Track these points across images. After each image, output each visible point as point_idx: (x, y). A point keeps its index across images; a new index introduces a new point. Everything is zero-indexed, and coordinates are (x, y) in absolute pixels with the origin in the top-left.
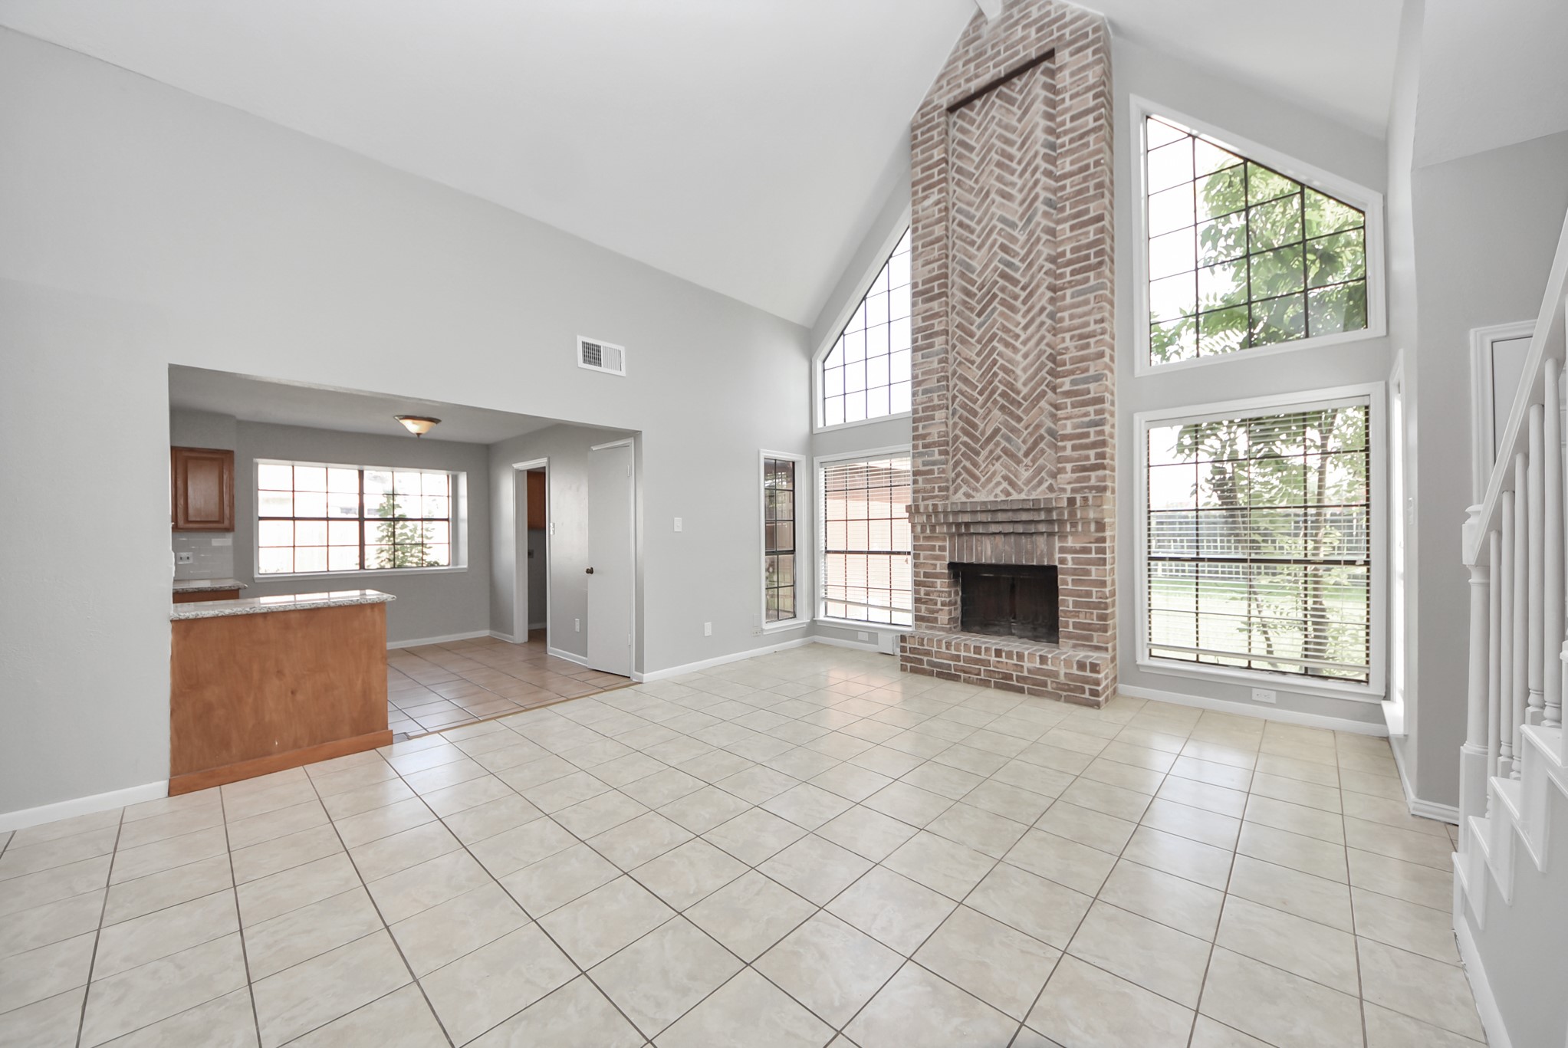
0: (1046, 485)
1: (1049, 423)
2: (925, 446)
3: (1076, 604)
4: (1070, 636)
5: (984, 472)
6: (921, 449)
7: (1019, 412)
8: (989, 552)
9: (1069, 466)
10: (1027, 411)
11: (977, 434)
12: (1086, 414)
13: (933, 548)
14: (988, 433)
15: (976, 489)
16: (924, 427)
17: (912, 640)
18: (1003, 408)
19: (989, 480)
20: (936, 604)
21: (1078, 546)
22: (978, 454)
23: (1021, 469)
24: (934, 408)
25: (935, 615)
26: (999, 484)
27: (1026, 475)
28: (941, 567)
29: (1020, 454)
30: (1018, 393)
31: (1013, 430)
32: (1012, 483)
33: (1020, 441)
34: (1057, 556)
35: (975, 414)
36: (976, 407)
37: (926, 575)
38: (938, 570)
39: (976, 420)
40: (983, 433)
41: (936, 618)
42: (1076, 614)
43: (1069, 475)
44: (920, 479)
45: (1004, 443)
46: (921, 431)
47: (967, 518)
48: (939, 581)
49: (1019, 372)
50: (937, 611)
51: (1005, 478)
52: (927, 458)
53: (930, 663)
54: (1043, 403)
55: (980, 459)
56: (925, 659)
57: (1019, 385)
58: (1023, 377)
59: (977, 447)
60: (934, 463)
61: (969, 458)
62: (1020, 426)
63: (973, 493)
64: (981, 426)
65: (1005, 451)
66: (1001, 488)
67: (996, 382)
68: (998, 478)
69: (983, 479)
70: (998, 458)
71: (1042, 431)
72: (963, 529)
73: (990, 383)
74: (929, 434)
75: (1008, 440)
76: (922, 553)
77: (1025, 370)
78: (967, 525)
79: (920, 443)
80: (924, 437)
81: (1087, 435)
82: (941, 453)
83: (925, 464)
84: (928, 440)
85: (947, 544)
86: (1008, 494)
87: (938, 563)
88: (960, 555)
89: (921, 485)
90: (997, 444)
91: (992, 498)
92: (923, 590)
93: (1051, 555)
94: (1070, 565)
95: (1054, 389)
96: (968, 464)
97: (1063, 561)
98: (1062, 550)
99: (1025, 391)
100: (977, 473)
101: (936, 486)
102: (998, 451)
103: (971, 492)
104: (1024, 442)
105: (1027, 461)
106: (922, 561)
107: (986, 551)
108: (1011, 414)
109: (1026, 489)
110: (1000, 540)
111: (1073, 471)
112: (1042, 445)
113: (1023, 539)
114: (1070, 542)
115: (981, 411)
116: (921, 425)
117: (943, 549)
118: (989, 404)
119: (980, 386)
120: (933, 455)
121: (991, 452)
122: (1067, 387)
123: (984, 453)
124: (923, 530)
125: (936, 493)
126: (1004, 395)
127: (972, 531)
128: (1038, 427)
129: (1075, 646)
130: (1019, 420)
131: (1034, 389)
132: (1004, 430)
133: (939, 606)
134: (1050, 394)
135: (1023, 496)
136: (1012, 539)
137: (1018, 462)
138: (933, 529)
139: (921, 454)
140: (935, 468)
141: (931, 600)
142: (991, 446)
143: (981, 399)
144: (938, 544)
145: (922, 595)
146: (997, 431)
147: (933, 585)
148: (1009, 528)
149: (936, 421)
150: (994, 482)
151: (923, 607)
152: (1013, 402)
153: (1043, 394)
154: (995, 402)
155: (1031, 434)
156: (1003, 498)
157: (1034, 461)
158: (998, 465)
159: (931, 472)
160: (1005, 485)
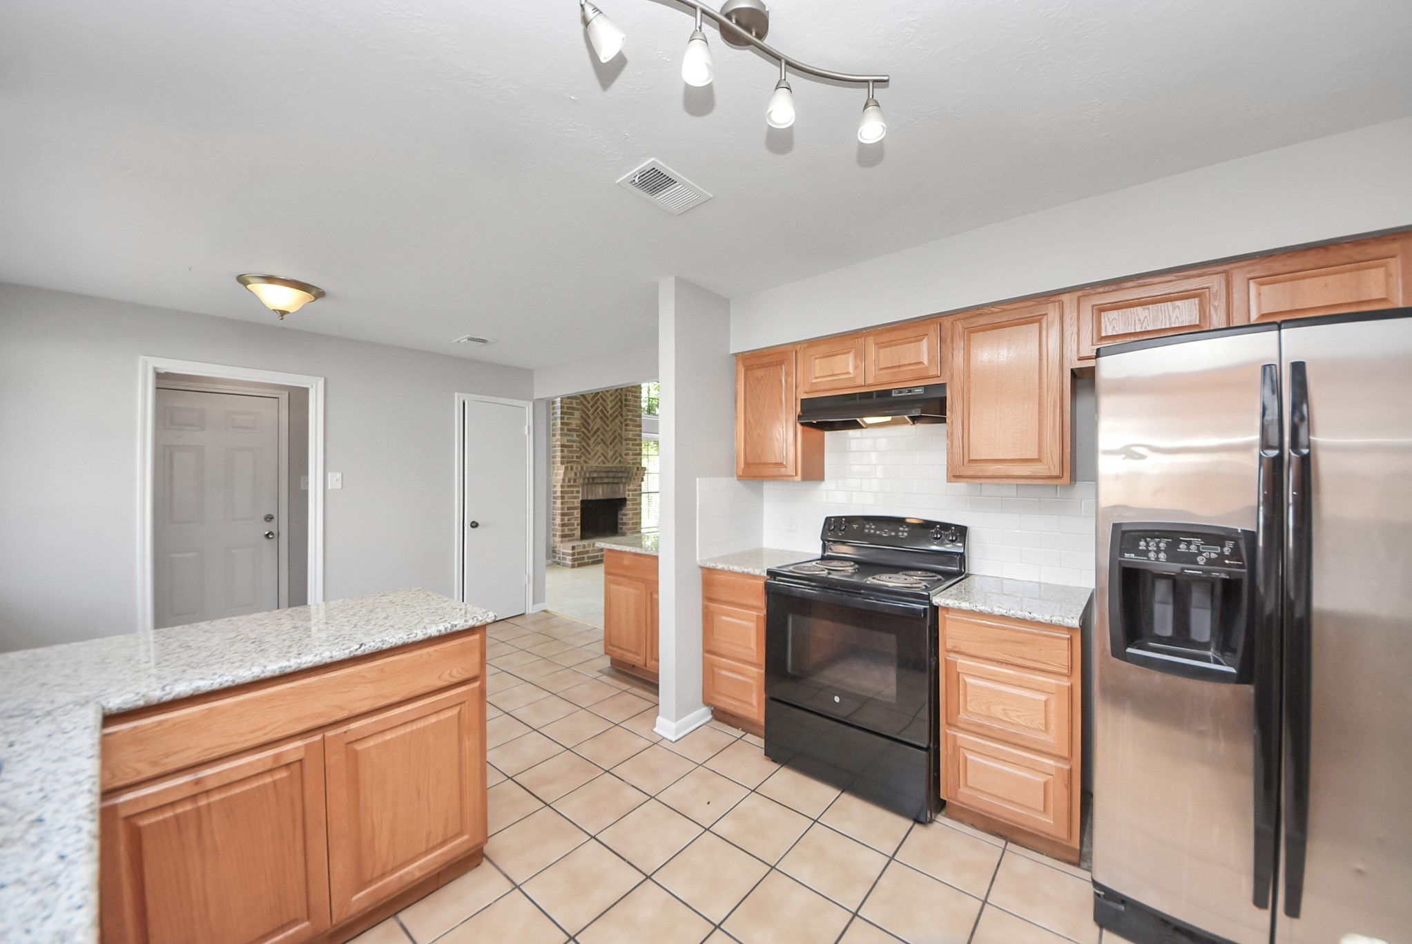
0: (618, 460)
1: (619, 431)
2: (568, 430)
3: (633, 514)
4: (631, 529)
5: (593, 450)
6: (565, 432)
7: (608, 422)
8: (601, 493)
9: (631, 452)
10: (611, 422)
11: (590, 428)
12: (636, 431)
13: (572, 492)
14: (595, 429)
15: (589, 459)
16: (568, 418)
17: (578, 547)
18: (601, 418)
19: (595, 454)
20: (574, 525)
21: (634, 488)
22: (590, 439)
23: (609, 451)
24: (574, 409)
25: (573, 532)
26: (599, 457)
27: (611, 453)
28: (577, 503)
29: (608, 443)
30: (608, 412)
31: (605, 430)
32: (605, 457)
33: (608, 436)
34: (627, 493)
35: (589, 418)
36: (590, 414)
37: (569, 509)
38: (576, 505)
39: (589, 421)
40: (592, 429)
41: (574, 534)
42: (632, 519)
43: (631, 457)
44: (565, 449)
45: (601, 436)
46: (565, 421)
47: (595, 475)
48: (575, 511)
49: (608, 402)
50: (574, 530)
51: (603, 454)
52: (569, 438)
53: (589, 558)
54: (617, 420)
55: (591, 442)
56: (586, 556)
57: (608, 409)
58: (610, 406)
59: (589, 435)
60: (573, 441)
61: (585, 441)
62: (608, 429)
63: (588, 461)
64: (592, 425)
65: (601, 439)
66: (600, 460)
67: (598, 404)
68: (599, 454)
69: (592, 454)
70: (599, 443)
71: (616, 434)
72: (591, 482)
73: (596, 403)
74: (571, 423)
75: (603, 434)
76: (566, 496)
77: (611, 402)
78: (593, 478)
79: (566, 428)
80: (568, 424)
81: (636, 440)
82: (578, 436)
83: (568, 441)
84: (570, 427)
85: (580, 489)
86: (604, 463)
87: (575, 500)
88: (587, 496)
89: (566, 453)
90: (599, 436)
91: (597, 465)
92: (566, 518)
93: (624, 493)
94: (631, 497)
95: (622, 416)
96: (585, 445)
97: (629, 495)
98: (629, 490)
99: (611, 412)
100: (589, 449)
101: (575, 455)
102: (599, 440)
103: (587, 460)
104: (610, 437)
105: (611, 447)
106: (566, 500)
107: (599, 493)
108: (604, 422)
109: (611, 460)
110: (605, 486)
111: (633, 455)
112: (616, 441)
113: (615, 486)
114: (631, 487)
115: (592, 417)
116: (566, 417)
117: (578, 492)
118: (595, 414)
119: (591, 403)
120: (573, 436)
121: (596, 440)
122: (630, 417)
123: (593, 440)
124: (569, 481)
125: (575, 459)
126: (602, 411)
127: (595, 482)
128: (615, 431)
129: (632, 533)
130: (608, 426)
131: (614, 412)
132: (601, 429)
133: (576, 526)
134: (620, 417)
135: (610, 465)
136: (610, 486)
137: (608, 447)
138: (575, 481)
139: (566, 435)
140: (574, 444)
141: (571, 523)
142: (595, 437)
143: (592, 410)
144: (575, 489)
145: (566, 521)
146: (598, 429)
147: (572, 514)
148: (611, 480)
149: (575, 417)
150: (597, 457)
151: (566, 528)
152: (605, 416)
153: (617, 416)
154: (598, 414)
155: (613, 434)
156: (602, 465)
157: (614, 447)
158: (599, 446)
159: (572, 446)
160: (602, 458)
